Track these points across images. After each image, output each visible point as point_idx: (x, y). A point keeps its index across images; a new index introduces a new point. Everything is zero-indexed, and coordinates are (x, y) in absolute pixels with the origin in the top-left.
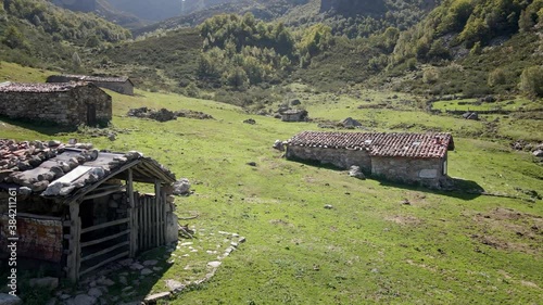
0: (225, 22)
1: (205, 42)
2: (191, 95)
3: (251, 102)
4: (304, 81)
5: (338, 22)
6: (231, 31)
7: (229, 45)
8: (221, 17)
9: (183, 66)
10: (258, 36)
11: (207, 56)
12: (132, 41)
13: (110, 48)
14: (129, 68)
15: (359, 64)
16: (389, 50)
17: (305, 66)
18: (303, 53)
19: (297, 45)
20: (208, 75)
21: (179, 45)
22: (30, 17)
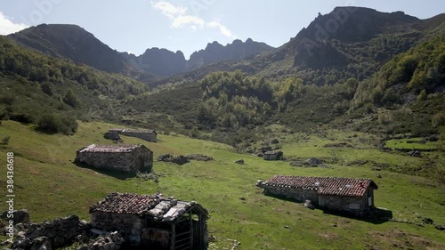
0: (219, 78)
1: (205, 93)
2: (194, 136)
3: (240, 141)
4: (282, 123)
5: (308, 73)
6: (224, 84)
7: (223, 95)
8: (217, 74)
9: (188, 113)
10: (245, 88)
11: (206, 105)
12: (150, 93)
13: (134, 100)
14: (147, 115)
15: (326, 108)
16: (350, 97)
17: (283, 110)
18: (281, 100)
19: (276, 94)
20: (207, 119)
21: (184, 96)
22: (78, 79)
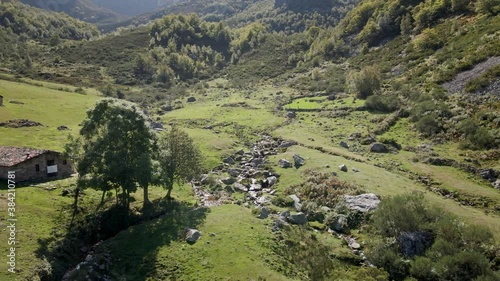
0: (173, 22)
1: (152, 41)
4: (228, 77)
7: (172, 43)
10: (199, 35)
13: (66, 47)
15: (279, 60)
16: (305, 47)
17: (236, 61)
18: (236, 50)
19: (233, 42)
22: (1, 20)
